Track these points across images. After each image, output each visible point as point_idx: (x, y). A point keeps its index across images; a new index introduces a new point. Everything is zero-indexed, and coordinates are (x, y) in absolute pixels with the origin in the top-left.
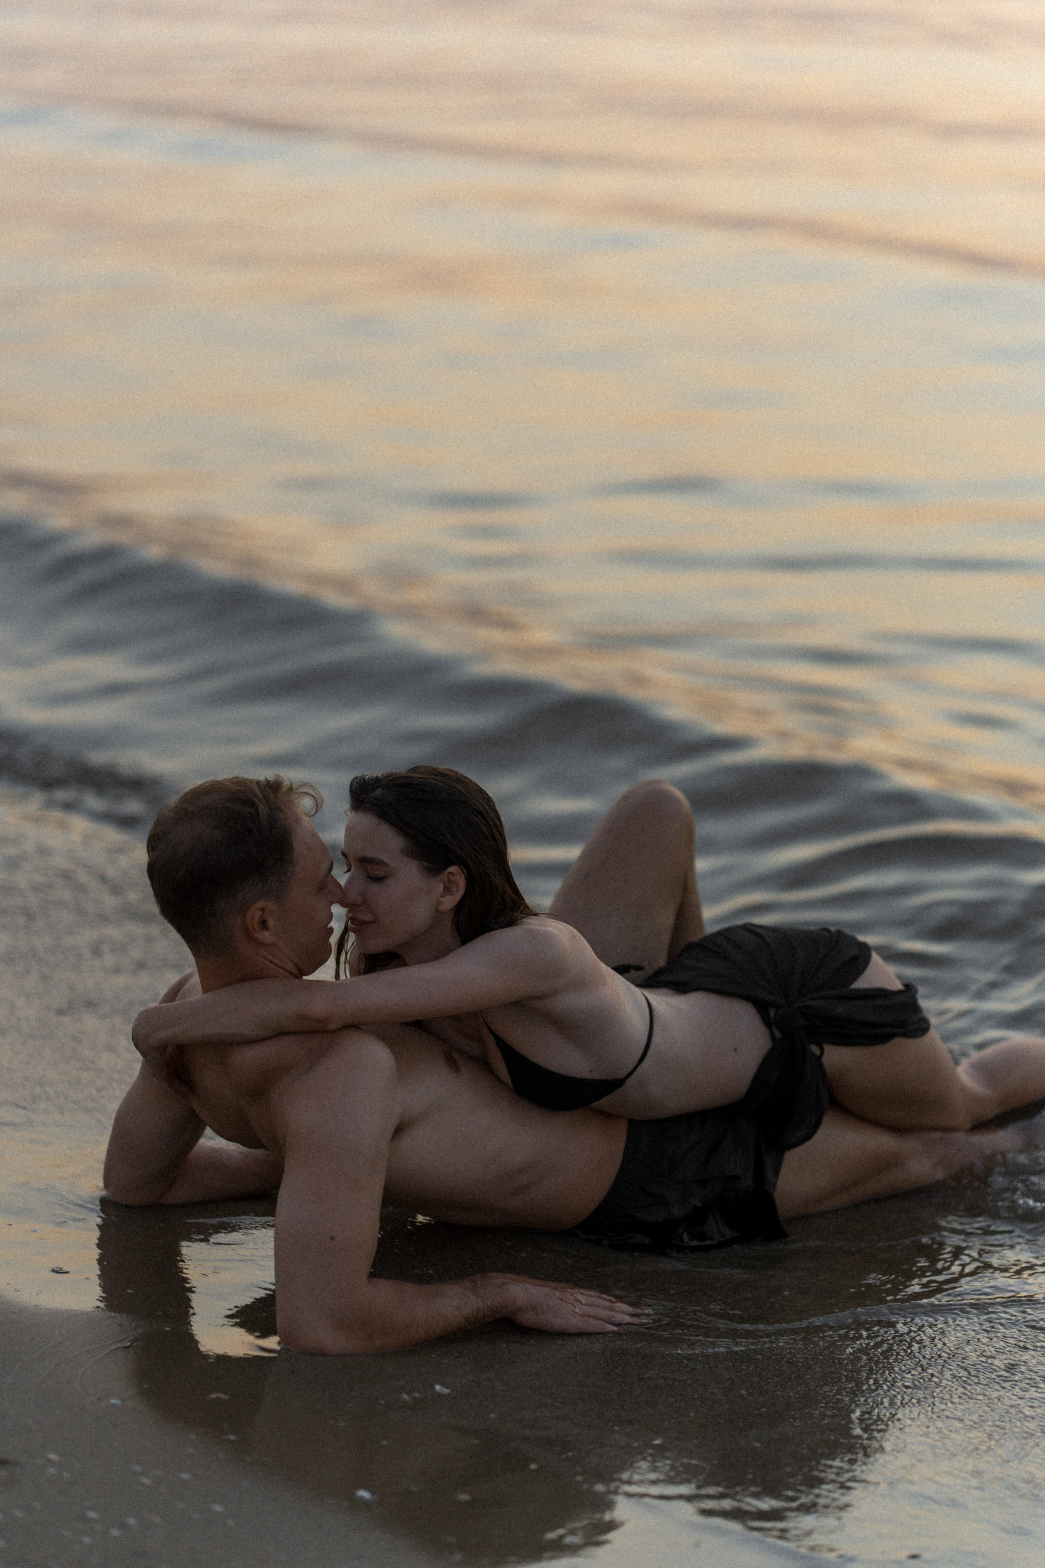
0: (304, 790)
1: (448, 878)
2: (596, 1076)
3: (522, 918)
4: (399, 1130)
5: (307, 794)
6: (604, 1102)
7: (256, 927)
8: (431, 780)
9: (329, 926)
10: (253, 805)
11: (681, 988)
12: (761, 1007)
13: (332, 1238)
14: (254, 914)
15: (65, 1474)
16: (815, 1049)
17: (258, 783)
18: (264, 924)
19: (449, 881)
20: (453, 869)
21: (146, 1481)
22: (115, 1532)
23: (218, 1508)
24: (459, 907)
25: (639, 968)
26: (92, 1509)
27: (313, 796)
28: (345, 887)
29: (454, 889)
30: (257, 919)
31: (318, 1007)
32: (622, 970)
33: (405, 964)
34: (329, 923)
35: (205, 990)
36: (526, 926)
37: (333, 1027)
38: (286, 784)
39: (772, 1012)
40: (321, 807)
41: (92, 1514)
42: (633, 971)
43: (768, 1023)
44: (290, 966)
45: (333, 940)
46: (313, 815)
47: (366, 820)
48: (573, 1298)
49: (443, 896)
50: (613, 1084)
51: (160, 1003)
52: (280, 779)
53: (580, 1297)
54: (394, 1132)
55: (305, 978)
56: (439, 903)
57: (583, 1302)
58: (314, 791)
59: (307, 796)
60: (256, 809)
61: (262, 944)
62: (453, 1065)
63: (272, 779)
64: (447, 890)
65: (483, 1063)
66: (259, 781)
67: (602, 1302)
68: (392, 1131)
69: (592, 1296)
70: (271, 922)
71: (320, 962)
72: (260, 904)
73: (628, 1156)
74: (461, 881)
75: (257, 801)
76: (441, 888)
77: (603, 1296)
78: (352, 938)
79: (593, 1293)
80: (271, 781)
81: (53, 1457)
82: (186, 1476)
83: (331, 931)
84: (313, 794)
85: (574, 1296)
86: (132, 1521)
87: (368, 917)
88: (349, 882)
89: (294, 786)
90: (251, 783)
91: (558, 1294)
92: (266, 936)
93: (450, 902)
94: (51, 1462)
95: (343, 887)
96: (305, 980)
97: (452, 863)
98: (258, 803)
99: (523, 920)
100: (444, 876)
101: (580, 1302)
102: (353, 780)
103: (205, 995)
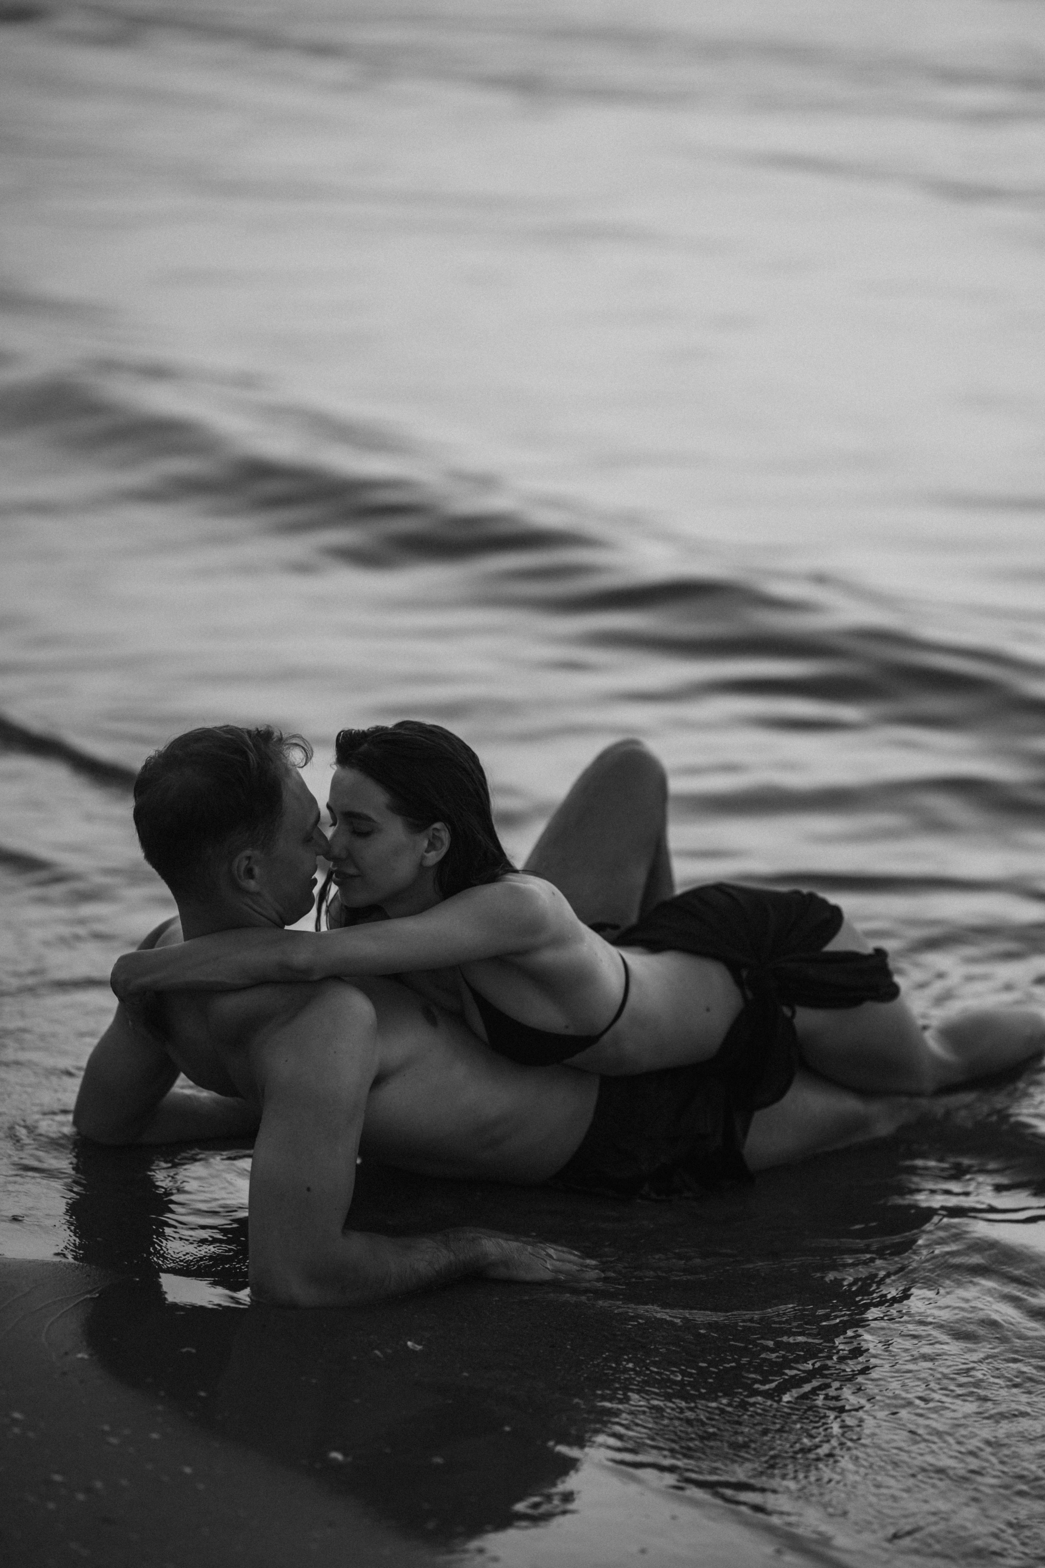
0: (294, 741)
1: (433, 834)
2: (571, 1031)
3: (502, 874)
4: (379, 1080)
5: (296, 745)
6: (578, 1059)
7: (242, 873)
8: (418, 738)
9: (313, 877)
10: (244, 753)
11: (653, 946)
12: (734, 968)
13: (309, 1189)
14: (240, 863)
15: (31, 1434)
16: (787, 1011)
17: (249, 732)
18: (250, 873)
19: (434, 836)
20: (438, 825)
21: (114, 1441)
22: (81, 1497)
23: (188, 1470)
24: (442, 864)
25: (615, 927)
26: (57, 1472)
27: (303, 748)
28: (330, 840)
29: (438, 844)
30: (242, 868)
31: (301, 957)
32: (597, 928)
33: (387, 917)
34: (314, 873)
35: (186, 938)
36: (506, 883)
37: (316, 977)
38: (276, 734)
39: (744, 974)
40: (311, 758)
41: (57, 1478)
42: (609, 930)
43: (739, 982)
44: (275, 916)
45: (316, 891)
46: (302, 767)
47: (352, 776)
48: (545, 1253)
49: (427, 851)
50: (588, 1041)
51: (140, 948)
52: (270, 729)
53: (551, 1252)
54: (372, 1085)
55: (287, 928)
56: (423, 858)
57: (555, 1257)
58: (305, 743)
59: (297, 747)
60: (247, 759)
61: (246, 892)
62: (431, 1020)
63: (262, 729)
64: (432, 846)
65: (459, 1018)
66: (250, 731)
67: (572, 1258)
68: (371, 1081)
69: (563, 1252)
70: (257, 871)
71: (302, 913)
72: (248, 852)
73: (600, 1111)
74: (445, 836)
75: (248, 750)
76: (425, 844)
77: (574, 1252)
78: (334, 889)
79: (565, 1249)
80: (261, 731)
81: (17, 1415)
82: (155, 1436)
83: (315, 882)
84: (303, 746)
85: (545, 1251)
86: (99, 1485)
87: (352, 871)
88: (334, 836)
89: (285, 736)
90: (243, 732)
91: (529, 1248)
92: (252, 885)
93: (433, 858)
94: (15, 1422)
95: (328, 839)
96: (286, 930)
97: (436, 820)
98: (249, 752)
99: (504, 876)
100: (430, 832)
101: (551, 1257)
102: (339, 734)
103: (187, 942)
